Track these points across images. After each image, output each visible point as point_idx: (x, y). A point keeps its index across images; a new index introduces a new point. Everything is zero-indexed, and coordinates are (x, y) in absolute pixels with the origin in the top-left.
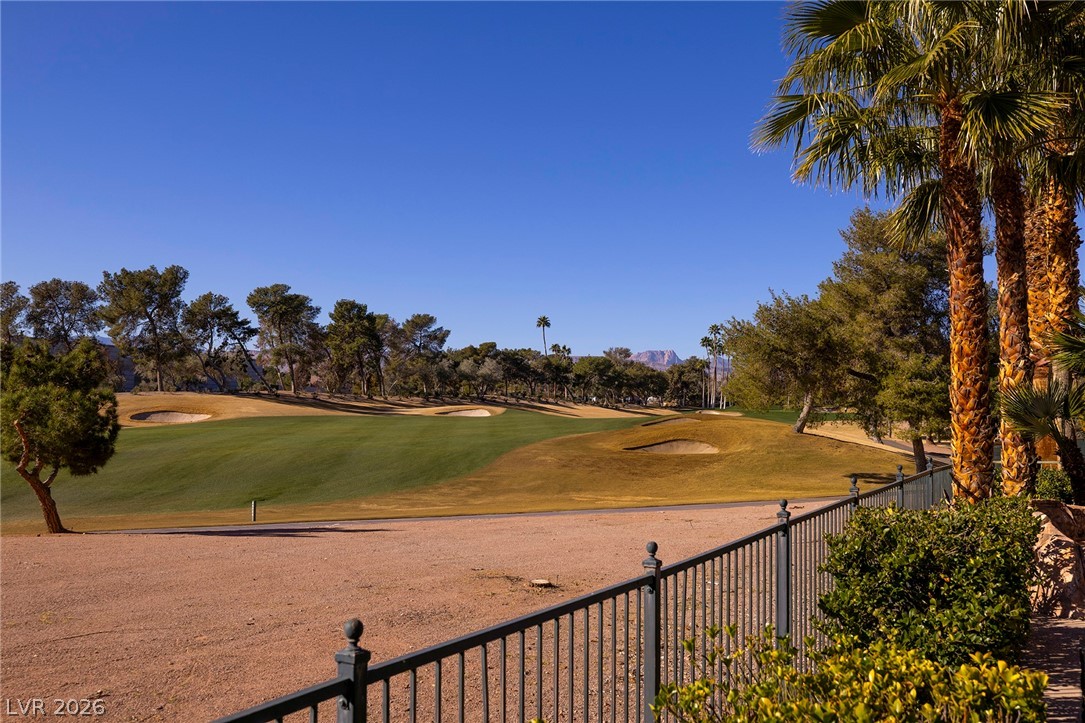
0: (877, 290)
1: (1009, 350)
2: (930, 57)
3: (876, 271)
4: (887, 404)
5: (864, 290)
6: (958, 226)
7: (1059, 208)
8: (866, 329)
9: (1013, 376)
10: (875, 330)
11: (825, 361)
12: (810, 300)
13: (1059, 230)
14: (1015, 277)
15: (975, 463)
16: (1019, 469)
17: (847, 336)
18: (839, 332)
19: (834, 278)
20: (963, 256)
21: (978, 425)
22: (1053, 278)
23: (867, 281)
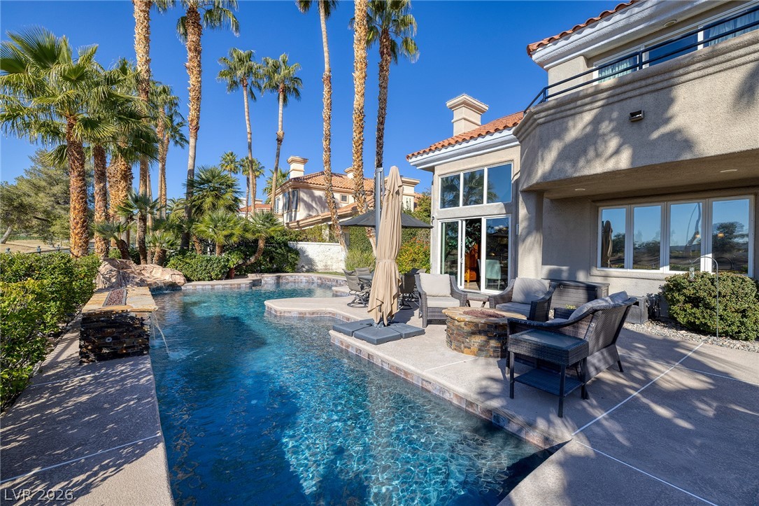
0: (51, 184)
1: (99, 210)
2: (60, 97)
3: (50, 177)
4: (56, 231)
5: (43, 184)
6: (74, 162)
7: (124, 165)
8: (45, 200)
9: (100, 218)
10: (50, 201)
11: (19, 212)
12: (10, 184)
13: (123, 172)
14: (102, 185)
15: (80, 247)
16: (102, 250)
17: (33, 202)
18: (26, 200)
19: (25, 176)
20: (76, 174)
21: (82, 234)
22: (121, 188)
23: (44, 180)
